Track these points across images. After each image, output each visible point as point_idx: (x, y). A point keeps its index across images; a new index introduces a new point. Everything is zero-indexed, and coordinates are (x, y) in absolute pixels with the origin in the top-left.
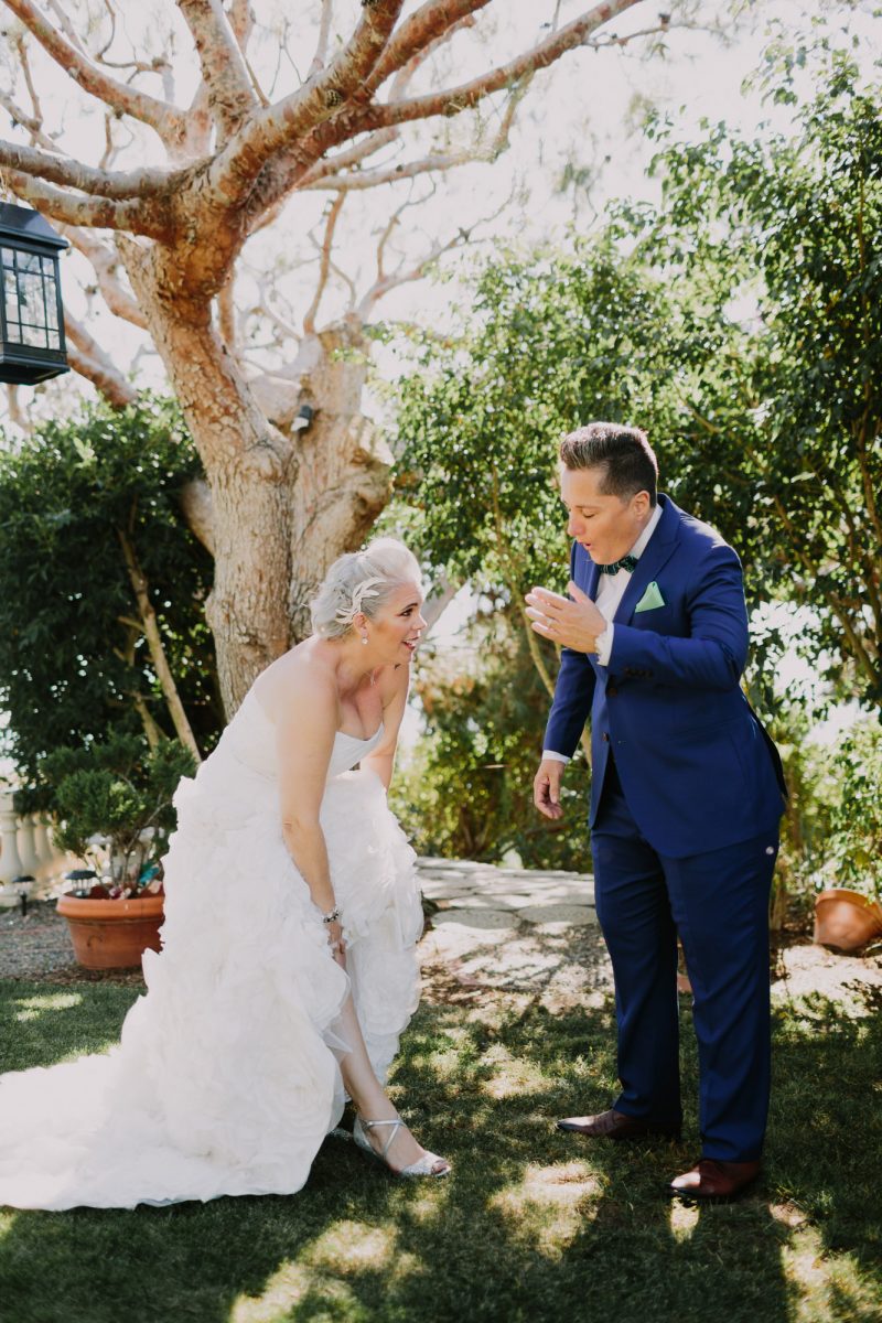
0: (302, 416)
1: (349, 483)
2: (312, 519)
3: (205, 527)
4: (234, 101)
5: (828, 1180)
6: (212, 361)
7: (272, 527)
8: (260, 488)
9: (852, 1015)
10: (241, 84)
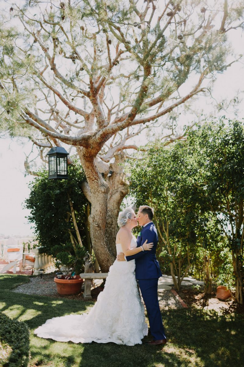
0: (110, 173)
1: (119, 189)
2: (111, 196)
3: (87, 194)
4: (101, 122)
5: (201, 346)
6: (93, 169)
7: (104, 202)
8: (102, 195)
9: (219, 315)
10: (103, 118)
